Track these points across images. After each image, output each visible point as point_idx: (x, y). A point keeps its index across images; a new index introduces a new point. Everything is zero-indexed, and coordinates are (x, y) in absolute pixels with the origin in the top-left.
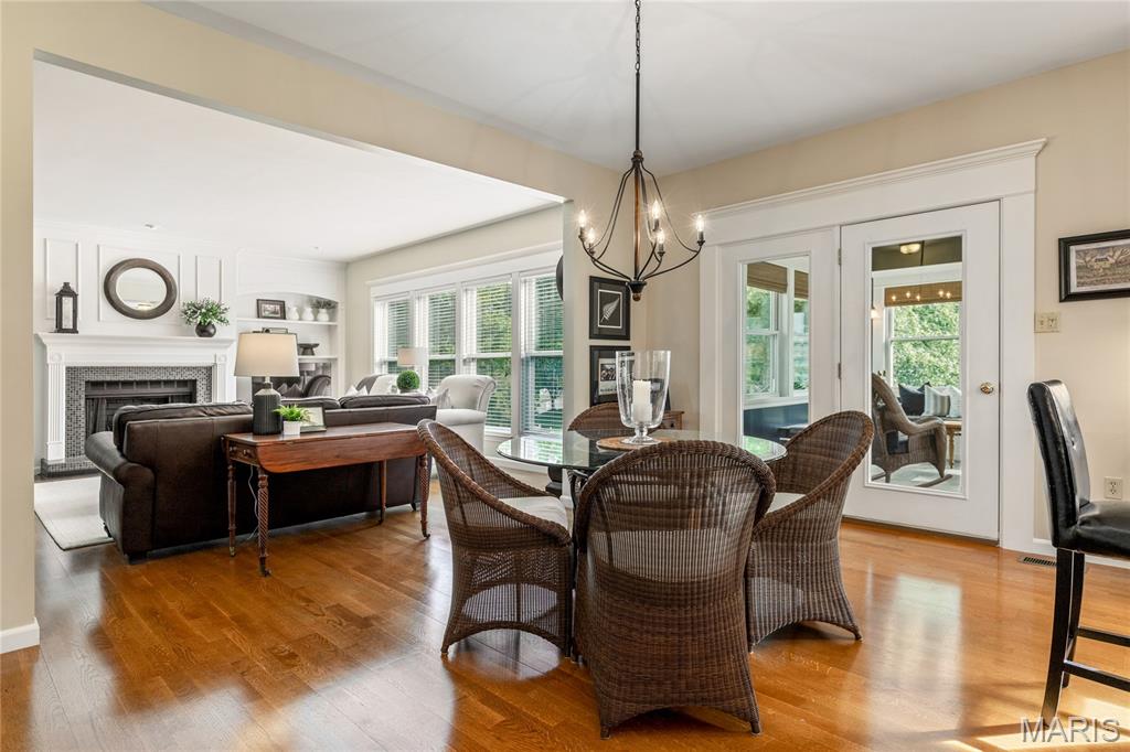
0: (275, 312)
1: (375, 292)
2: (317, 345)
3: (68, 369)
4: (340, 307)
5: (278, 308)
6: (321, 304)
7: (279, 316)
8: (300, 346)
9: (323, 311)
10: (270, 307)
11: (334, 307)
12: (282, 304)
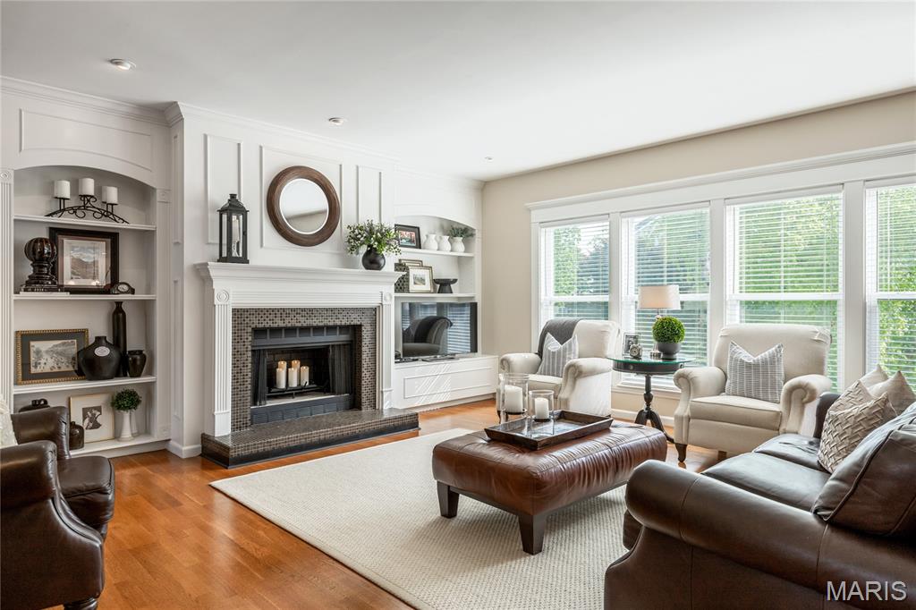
0: (410, 241)
1: (536, 216)
2: (455, 281)
3: (235, 311)
4: (478, 234)
5: (414, 235)
6: (459, 232)
7: (414, 245)
8: (435, 282)
9: (459, 239)
10: (406, 234)
11: (472, 235)
12: (417, 230)
